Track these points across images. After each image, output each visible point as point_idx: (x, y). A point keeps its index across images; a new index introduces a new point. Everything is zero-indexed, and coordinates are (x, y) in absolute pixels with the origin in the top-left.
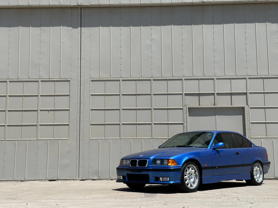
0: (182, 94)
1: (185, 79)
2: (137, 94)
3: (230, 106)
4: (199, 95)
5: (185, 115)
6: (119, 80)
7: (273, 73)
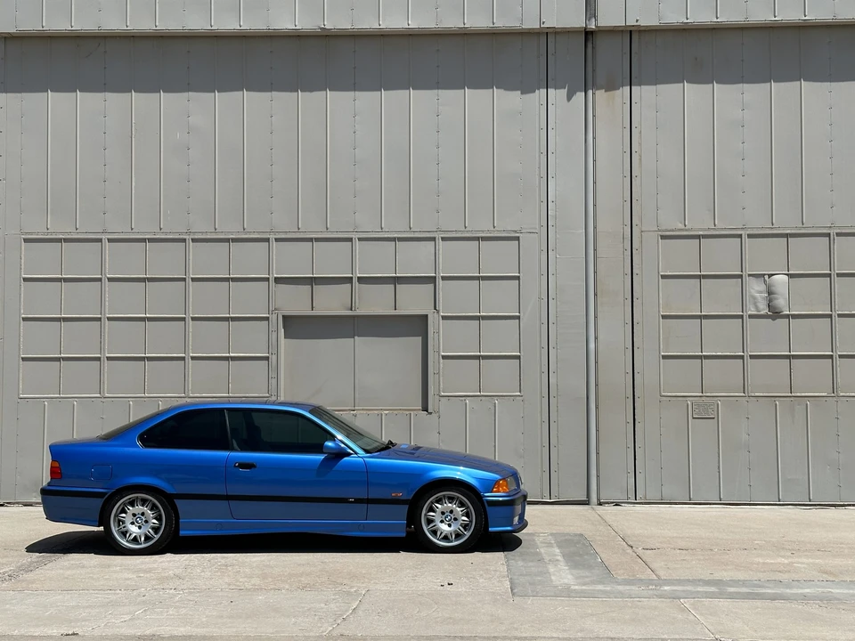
0: (267, 279)
2: (148, 278)
3: (393, 312)
4: (312, 281)
5: (274, 335)
6: (100, 240)
7: (505, 225)
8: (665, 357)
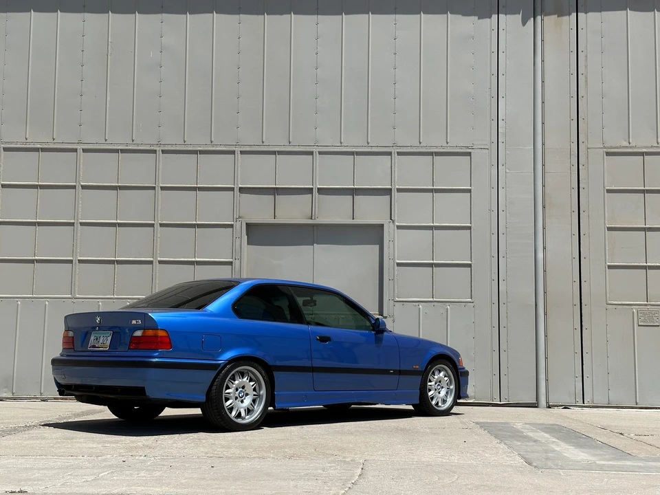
0: (232, 189)
1: (241, 152)
2: (119, 187)
3: (350, 221)
4: (275, 191)
5: (238, 241)
6: (75, 150)
7: (457, 141)
8: (610, 267)
